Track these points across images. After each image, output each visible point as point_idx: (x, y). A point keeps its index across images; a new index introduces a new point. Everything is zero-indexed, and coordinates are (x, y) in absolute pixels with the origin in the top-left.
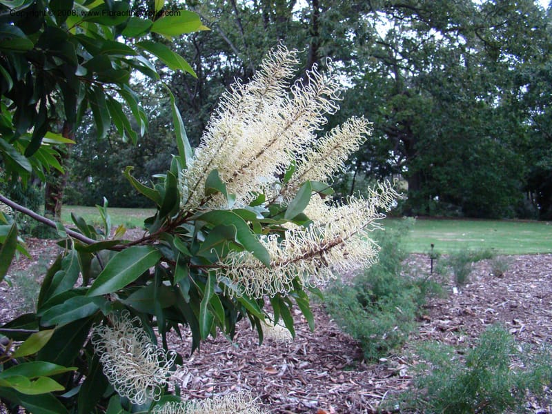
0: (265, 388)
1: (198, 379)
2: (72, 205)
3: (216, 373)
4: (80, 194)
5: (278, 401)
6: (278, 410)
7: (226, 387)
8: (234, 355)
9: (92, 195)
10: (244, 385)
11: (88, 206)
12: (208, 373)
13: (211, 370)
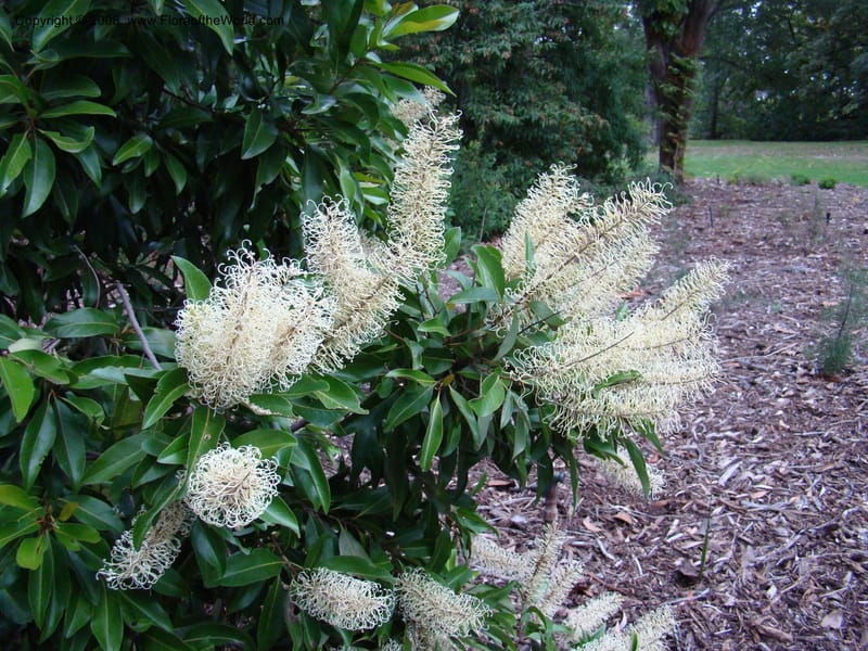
0: (846, 512)
1: (747, 474)
2: (732, 138)
3: (781, 470)
4: (744, 121)
5: (851, 541)
6: (839, 557)
7: (783, 496)
8: (834, 441)
9: (761, 121)
10: (815, 499)
11: (753, 140)
12: (767, 467)
13: (776, 463)
